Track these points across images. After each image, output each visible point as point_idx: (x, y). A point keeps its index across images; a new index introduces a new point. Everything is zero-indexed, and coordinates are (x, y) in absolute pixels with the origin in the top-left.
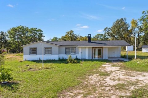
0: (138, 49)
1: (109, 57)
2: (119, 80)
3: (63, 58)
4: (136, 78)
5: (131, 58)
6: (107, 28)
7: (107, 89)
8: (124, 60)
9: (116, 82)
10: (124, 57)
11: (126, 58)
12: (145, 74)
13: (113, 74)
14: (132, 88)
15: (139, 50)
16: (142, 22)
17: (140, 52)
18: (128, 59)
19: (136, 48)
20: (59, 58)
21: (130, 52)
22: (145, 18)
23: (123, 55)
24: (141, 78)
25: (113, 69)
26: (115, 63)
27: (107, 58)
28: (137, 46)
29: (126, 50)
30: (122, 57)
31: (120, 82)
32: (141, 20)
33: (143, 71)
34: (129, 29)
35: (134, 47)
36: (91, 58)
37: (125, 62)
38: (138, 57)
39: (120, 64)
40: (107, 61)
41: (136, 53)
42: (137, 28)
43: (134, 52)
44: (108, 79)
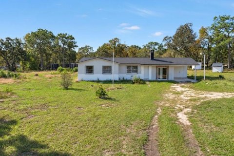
0: (207, 66)
1: (175, 78)
2: (191, 96)
3: (123, 78)
4: (205, 95)
5: (199, 79)
6: (167, 37)
7: (184, 101)
8: (192, 81)
9: (189, 98)
10: (192, 77)
11: (194, 79)
12: (212, 93)
13: (185, 93)
14: (202, 101)
15: (209, 68)
16: (213, 31)
17: (210, 71)
18: (197, 80)
19: (205, 65)
20: (120, 79)
21: (198, 71)
22: (216, 26)
23: (190, 75)
24: (208, 95)
25: (183, 89)
26: (183, 84)
27: (173, 79)
28: (206, 63)
29: (193, 69)
30: (189, 77)
31: (192, 98)
32: (212, 28)
33: (210, 91)
34: (196, 39)
35: (203, 64)
36: (155, 79)
37: (193, 83)
38: (207, 78)
39: (188, 85)
40: (174, 82)
41: (204, 73)
42: (207, 38)
43: (202, 71)
44: (182, 96)
